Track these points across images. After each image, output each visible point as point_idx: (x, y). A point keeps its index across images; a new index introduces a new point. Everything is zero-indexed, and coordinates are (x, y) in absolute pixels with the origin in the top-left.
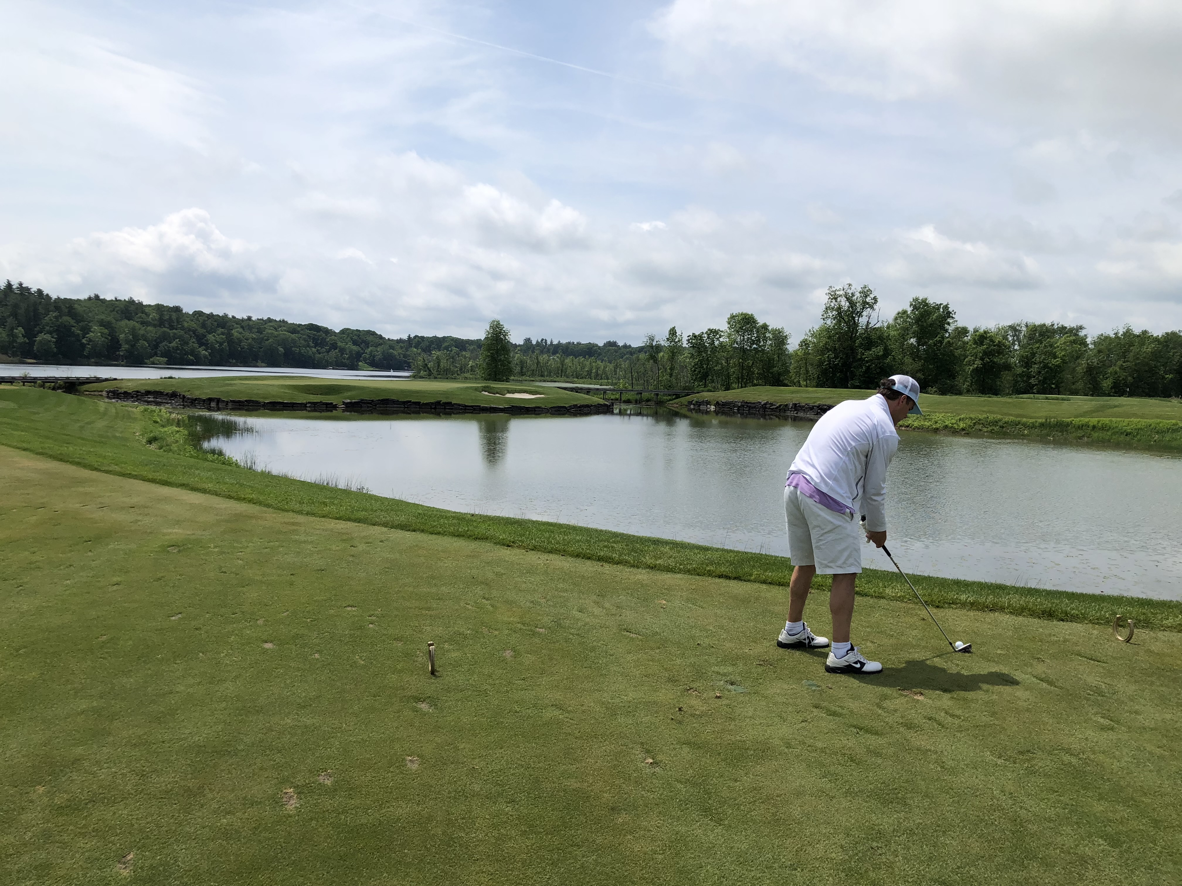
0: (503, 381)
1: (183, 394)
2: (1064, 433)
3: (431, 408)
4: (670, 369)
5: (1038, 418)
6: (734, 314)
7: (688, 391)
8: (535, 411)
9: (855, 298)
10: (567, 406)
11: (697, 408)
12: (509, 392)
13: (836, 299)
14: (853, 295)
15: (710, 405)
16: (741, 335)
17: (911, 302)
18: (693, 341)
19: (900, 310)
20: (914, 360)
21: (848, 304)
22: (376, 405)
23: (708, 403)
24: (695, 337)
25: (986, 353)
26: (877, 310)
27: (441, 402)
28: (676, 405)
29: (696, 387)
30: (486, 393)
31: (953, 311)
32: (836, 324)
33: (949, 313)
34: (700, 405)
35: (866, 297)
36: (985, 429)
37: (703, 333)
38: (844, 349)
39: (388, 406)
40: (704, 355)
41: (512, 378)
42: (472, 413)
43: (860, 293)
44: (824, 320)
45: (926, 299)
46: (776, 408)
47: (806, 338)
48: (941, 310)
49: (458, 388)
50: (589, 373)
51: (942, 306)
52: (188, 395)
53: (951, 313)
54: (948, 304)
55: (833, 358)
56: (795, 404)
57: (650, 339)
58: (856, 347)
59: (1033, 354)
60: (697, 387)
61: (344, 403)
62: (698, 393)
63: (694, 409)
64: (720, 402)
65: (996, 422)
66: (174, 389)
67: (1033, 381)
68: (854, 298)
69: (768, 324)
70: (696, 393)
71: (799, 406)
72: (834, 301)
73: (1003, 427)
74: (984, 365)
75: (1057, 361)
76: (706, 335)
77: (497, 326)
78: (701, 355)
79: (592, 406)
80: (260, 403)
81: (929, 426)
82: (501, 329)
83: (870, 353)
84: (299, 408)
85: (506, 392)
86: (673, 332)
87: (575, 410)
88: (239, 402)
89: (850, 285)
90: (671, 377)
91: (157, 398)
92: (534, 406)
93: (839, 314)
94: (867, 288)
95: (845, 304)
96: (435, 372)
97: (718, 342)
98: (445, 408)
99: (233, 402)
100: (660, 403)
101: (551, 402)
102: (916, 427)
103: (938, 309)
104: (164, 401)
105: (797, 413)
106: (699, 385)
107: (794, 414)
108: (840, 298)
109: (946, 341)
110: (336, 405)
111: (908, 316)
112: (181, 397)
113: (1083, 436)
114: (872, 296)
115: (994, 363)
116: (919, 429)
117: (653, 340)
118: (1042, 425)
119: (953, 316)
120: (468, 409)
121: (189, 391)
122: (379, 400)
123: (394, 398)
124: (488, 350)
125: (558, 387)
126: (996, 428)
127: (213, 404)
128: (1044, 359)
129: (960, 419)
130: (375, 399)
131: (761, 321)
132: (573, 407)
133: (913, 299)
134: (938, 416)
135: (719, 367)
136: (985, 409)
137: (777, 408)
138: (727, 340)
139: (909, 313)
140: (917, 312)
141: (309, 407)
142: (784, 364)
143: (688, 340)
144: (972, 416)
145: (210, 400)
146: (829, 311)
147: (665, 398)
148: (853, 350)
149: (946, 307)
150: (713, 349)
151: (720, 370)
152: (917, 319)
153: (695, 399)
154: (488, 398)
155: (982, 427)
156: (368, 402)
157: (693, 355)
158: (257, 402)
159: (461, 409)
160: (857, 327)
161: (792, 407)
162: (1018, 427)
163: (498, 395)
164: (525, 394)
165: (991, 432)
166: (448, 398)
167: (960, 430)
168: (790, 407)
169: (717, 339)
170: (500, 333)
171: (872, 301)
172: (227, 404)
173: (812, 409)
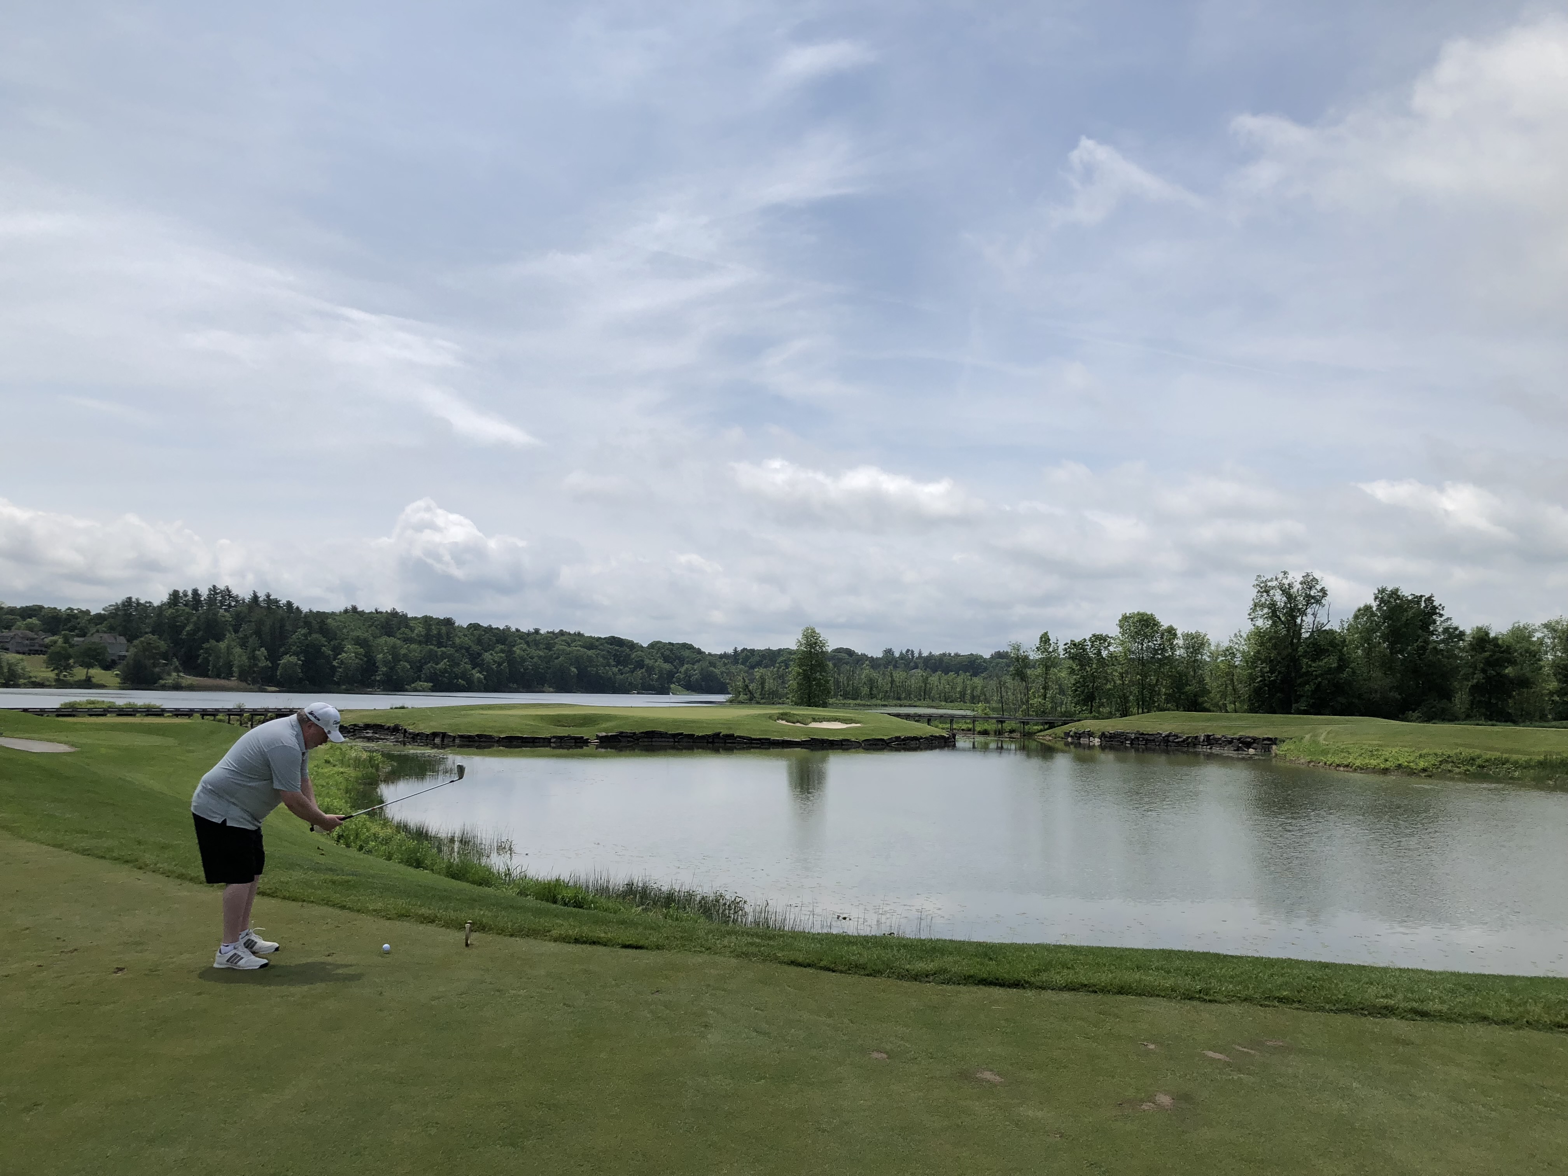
0: (817, 706)
1: (405, 727)
3: (708, 742)
4: (1043, 688)
5: (1539, 754)
6: (1128, 615)
7: (1069, 718)
8: (842, 745)
9: (1295, 590)
10: (885, 738)
11: (1076, 741)
12: (814, 720)
13: (1267, 592)
14: (1291, 585)
15: (1094, 738)
16: (1138, 643)
17: (1375, 594)
18: (1072, 651)
19: (1362, 606)
20: (1385, 674)
21: (1285, 598)
22: (638, 740)
23: (1090, 734)
24: (1075, 645)
25: (1489, 663)
26: (1327, 607)
28: (1048, 738)
29: (1077, 712)
30: (784, 722)
31: (1440, 605)
32: (1272, 626)
33: (1435, 608)
34: (1080, 737)
35: (1310, 588)
36: (1457, 770)
37: (1085, 640)
38: (1283, 659)
39: (654, 740)
40: (1089, 669)
41: (831, 701)
43: (1301, 583)
44: (1252, 621)
45: (1397, 590)
46: (1182, 742)
47: (1231, 644)
48: (1423, 604)
49: (747, 716)
51: (1423, 599)
52: (411, 729)
53: (1437, 608)
54: (1431, 597)
55: (1267, 673)
56: (1208, 736)
57: (1014, 648)
58: (1299, 656)
60: (1080, 712)
61: (598, 737)
62: (1079, 720)
63: (1072, 743)
64: (1106, 733)
65: (1473, 759)
66: (397, 722)
68: (1292, 591)
69: (1175, 627)
70: (1075, 721)
71: (1213, 739)
72: (1265, 594)
73: (1484, 767)
74: (1489, 679)
76: (1089, 643)
77: (811, 636)
78: (1085, 669)
79: (922, 738)
80: (493, 738)
81: (1375, 766)
82: (817, 639)
83: (1320, 664)
84: (542, 744)
85: (809, 720)
86: (1045, 639)
87: (898, 744)
88: (470, 736)
89: (1285, 573)
90: (1045, 700)
91: (376, 733)
92: (841, 738)
93: (1274, 612)
94: (1311, 577)
95: (1280, 599)
96: (758, 696)
97: (1107, 652)
98: (725, 743)
99: (461, 737)
100: (1029, 735)
101: (866, 734)
102: (1358, 767)
103: (1418, 603)
104: (382, 737)
105: (1211, 748)
106: (1082, 710)
107: (1207, 750)
108: (1274, 591)
109: (1430, 646)
110: (588, 739)
111: (1373, 614)
112: (403, 731)
114: (1319, 587)
115: (1506, 676)
116: (1361, 769)
117: (1018, 650)
118: (1542, 764)
119: (1441, 612)
120: (754, 743)
121: (413, 724)
122: (642, 733)
123: (662, 729)
124: (800, 666)
125: (889, 714)
126: (1472, 769)
127: (437, 741)
129: (1420, 756)
130: (637, 732)
131: (1165, 624)
132: (894, 739)
133: (1379, 591)
134: (1391, 752)
135: (1109, 686)
136: (1459, 741)
137: (1184, 741)
138: (1121, 649)
139: (1374, 609)
140: (1385, 608)
141: (554, 742)
142: (1201, 681)
143: (1065, 650)
144: (1439, 752)
145: (435, 735)
146: (1258, 609)
147: (1036, 727)
148: (1293, 661)
149: (1430, 600)
150: (1098, 660)
151: (1110, 689)
152: (1386, 617)
153: (1073, 729)
154: (783, 729)
155: (1452, 766)
156: (629, 735)
157: (1073, 669)
158: (490, 737)
159: (746, 743)
160: (1300, 630)
161: (1204, 740)
162: (1505, 766)
163: (798, 725)
164: (837, 723)
165: (1465, 774)
166: (730, 728)
167: (1420, 771)
168: (1201, 740)
169: (1105, 647)
170: (816, 643)
171: (1319, 594)
172: (454, 740)
173: (1230, 742)
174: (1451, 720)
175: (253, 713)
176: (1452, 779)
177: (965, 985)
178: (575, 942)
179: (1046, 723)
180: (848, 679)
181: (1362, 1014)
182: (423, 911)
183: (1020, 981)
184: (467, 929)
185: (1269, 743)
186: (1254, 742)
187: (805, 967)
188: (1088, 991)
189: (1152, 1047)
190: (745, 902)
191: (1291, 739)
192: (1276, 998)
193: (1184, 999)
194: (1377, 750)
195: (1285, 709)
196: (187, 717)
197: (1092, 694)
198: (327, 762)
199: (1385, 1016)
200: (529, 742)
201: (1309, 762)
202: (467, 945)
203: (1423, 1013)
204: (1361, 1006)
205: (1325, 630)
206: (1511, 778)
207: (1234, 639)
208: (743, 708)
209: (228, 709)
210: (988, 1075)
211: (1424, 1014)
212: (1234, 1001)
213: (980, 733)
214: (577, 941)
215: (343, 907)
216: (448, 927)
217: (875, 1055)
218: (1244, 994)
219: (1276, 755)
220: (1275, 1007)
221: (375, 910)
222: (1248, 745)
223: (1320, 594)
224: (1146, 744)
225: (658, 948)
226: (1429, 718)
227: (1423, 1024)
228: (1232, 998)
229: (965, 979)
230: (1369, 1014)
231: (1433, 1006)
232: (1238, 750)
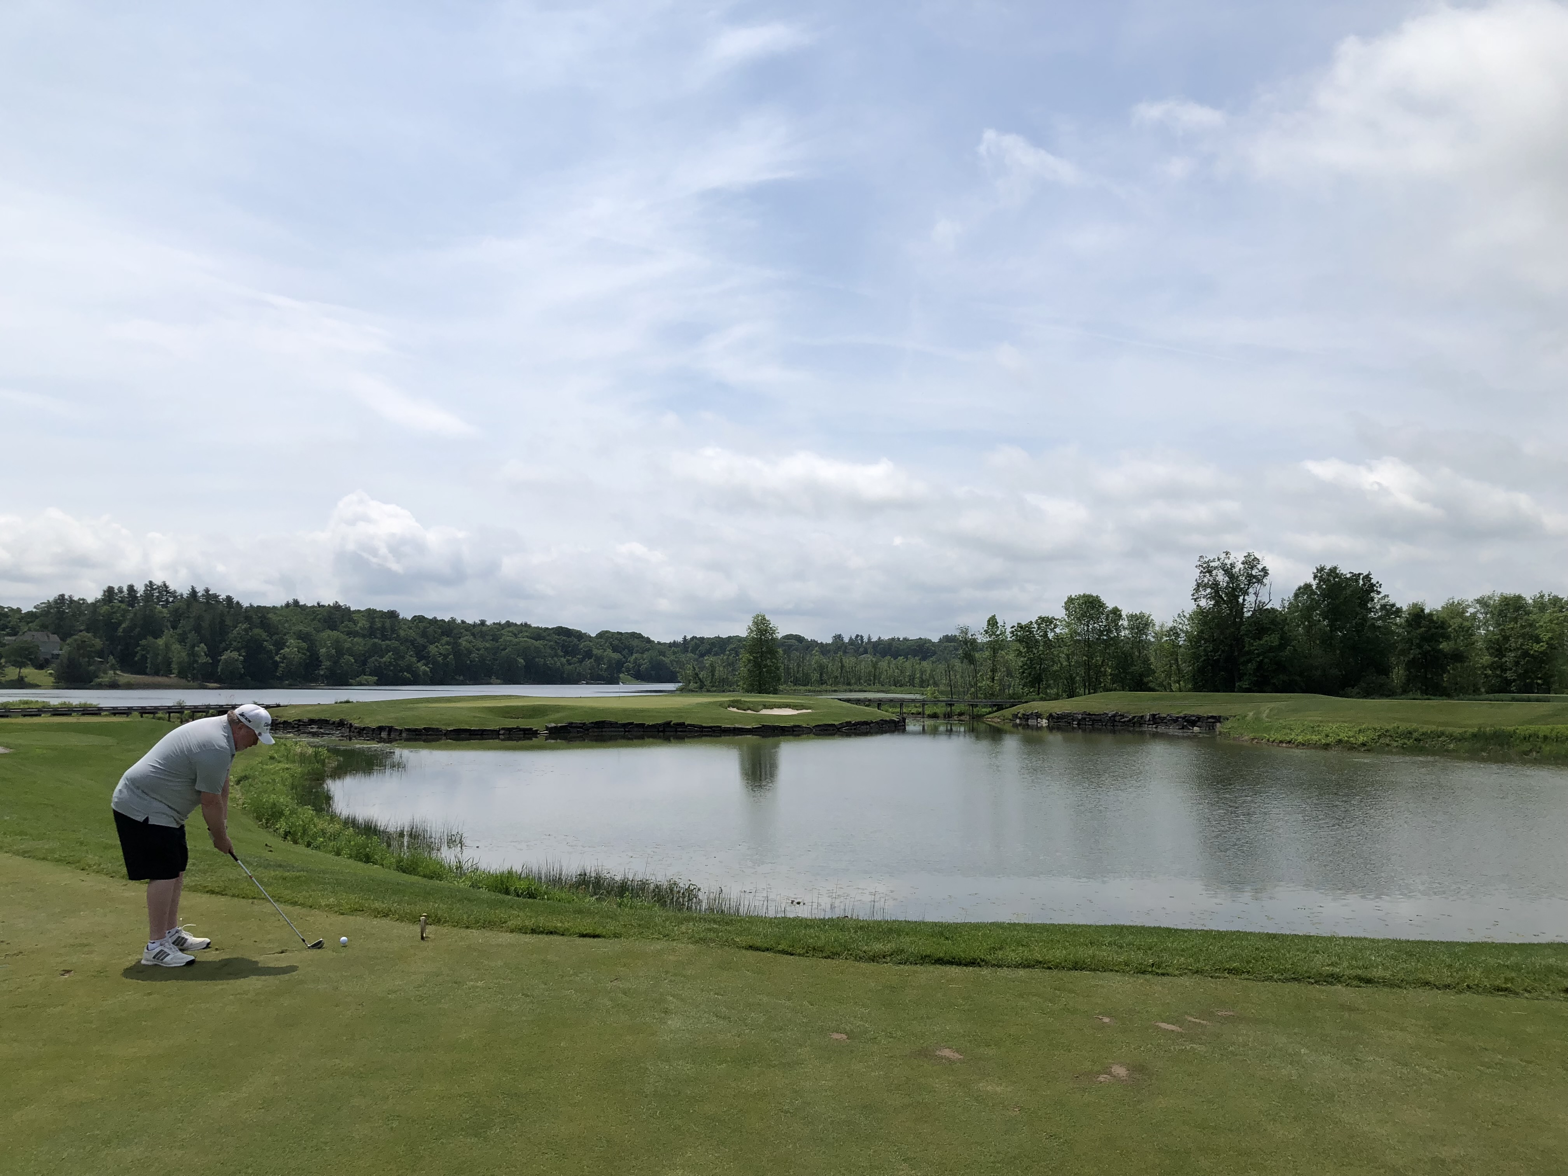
0: (768, 692)
1: (351, 722)
2: (1506, 746)
3: (659, 731)
4: (991, 671)
6: (1073, 597)
7: (1016, 700)
8: (794, 731)
9: (1237, 570)
10: (836, 723)
11: (1024, 723)
12: (766, 707)
13: (1210, 572)
14: (1233, 565)
15: (1042, 719)
16: (1084, 624)
17: (1314, 573)
18: (1019, 633)
19: (1302, 585)
20: (1325, 651)
21: (1227, 578)
22: (588, 730)
23: (1038, 716)
24: (1021, 627)
25: (1424, 638)
26: (1268, 586)
27: (672, 723)
28: (997, 720)
29: (1025, 694)
30: (735, 710)
31: (1378, 583)
32: (1214, 605)
33: (1373, 585)
34: (1028, 719)
35: (1252, 568)
36: (1395, 744)
37: (1031, 622)
38: (1226, 638)
39: (604, 730)
40: (1035, 651)
41: (781, 687)
42: (711, 736)
43: (1243, 563)
44: (1195, 601)
46: (1128, 721)
47: (1175, 624)
48: (1361, 582)
49: (697, 704)
50: (912, 679)
51: (1361, 577)
52: (356, 724)
53: (1375, 585)
54: (1369, 574)
55: (1210, 652)
56: (1154, 716)
57: (962, 632)
58: (1242, 635)
59: (1506, 639)
60: (1027, 694)
61: (547, 728)
62: (1026, 702)
63: (1020, 725)
64: (1054, 714)
65: (1410, 733)
66: (342, 717)
67: (1508, 675)
68: (1234, 571)
69: (1120, 608)
70: (1024, 703)
71: (1158, 718)
72: (1207, 574)
73: (1420, 740)
74: (1424, 654)
75: (1542, 646)
76: (1035, 626)
77: (761, 622)
78: (1032, 651)
79: (872, 722)
80: (441, 731)
81: (1316, 741)
82: (767, 626)
83: (1261, 642)
84: (490, 736)
85: (763, 707)
86: (992, 622)
87: (848, 730)
88: (417, 730)
89: (1227, 553)
90: (993, 682)
91: (321, 728)
92: (792, 724)
93: (1217, 592)
94: (1253, 557)
95: (1222, 578)
96: (708, 683)
97: (1053, 634)
98: (676, 731)
99: (407, 730)
100: (978, 717)
101: (817, 719)
102: (1300, 743)
103: (1357, 581)
104: (328, 732)
105: (1156, 728)
106: (1030, 692)
107: (1152, 728)
108: (1216, 571)
109: (1369, 624)
110: (537, 730)
111: (1313, 593)
112: (348, 725)
113: (1531, 751)
114: (1260, 567)
115: (1440, 651)
116: (1303, 745)
117: (966, 634)
118: (1474, 736)
119: (1379, 589)
120: (705, 731)
121: (360, 718)
122: (592, 723)
123: (612, 719)
124: (751, 653)
125: (840, 699)
126: (1410, 742)
127: (384, 735)
128: (1522, 644)
129: (1360, 730)
130: (587, 722)
131: (1110, 605)
132: (845, 724)
133: (1317, 569)
134: (1331, 727)
135: (1055, 668)
137: (1130, 721)
138: (1067, 631)
139: (1314, 587)
140: (1324, 586)
141: (503, 734)
142: (1146, 661)
143: (1012, 632)
144: (1377, 726)
145: (381, 729)
146: (1201, 589)
147: (984, 710)
148: (1236, 640)
149: (1367, 577)
150: (1045, 642)
151: (1057, 671)
152: (1325, 595)
153: (1022, 711)
154: (734, 716)
155: (1390, 741)
156: (578, 725)
157: (1020, 652)
158: (438, 730)
159: (697, 731)
160: (1242, 609)
161: (1150, 719)
162: (1440, 739)
163: (749, 712)
164: (787, 709)
165: (1403, 748)
166: (681, 717)
167: (1359, 746)
168: (1147, 719)
169: (1051, 629)
170: (766, 630)
171: (1260, 573)
172: (401, 734)
173: (1175, 720)
174: (1388, 696)
175: (193, 710)
176: (1390, 753)
177: (922, 964)
178: (532, 933)
179: (995, 705)
180: (799, 666)
181: (1309, 983)
182: (377, 905)
183: (976, 960)
184: (422, 923)
185: (1213, 721)
186: (1198, 721)
187: (764, 951)
188: (1043, 968)
189: (1106, 1020)
190: (699, 890)
191: (1235, 716)
192: (1226, 970)
193: (1137, 973)
194: (1319, 726)
195: (1228, 686)
196: (125, 715)
197: (1040, 675)
198: (272, 758)
199: (1331, 984)
200: (477, 735)
201: (1253, 739)
202: (423, 938)
203: (1367, 980)
204: (1306, 975)
205: (1267, 609)
206: (1447, 751)
207: (1178, 620)
208: (693, 696)
209: (168, 706)
210: (947, 1053)
211: (1369, 981)
212: (1186, 973)
213: (930, 716)
214: (533, 931)
215: (295, 904)
216: (402, 921)
217: (836, 1036)
218: (1194, 967)
219: (1220, 733)
220: (1225, 978)
221: (327, 906)
222: (1193, 723)
223: (1262, 573)
224: (1093, 724)
225: (616, 936)
226: (1367, 694)
227: (1368, 990)
228: (1184, 971)
229: (922, 958)
230: (1316, 982)
231: (1378, 973)
232: (1183, 728)
